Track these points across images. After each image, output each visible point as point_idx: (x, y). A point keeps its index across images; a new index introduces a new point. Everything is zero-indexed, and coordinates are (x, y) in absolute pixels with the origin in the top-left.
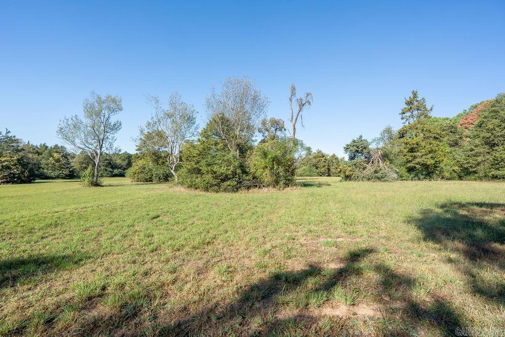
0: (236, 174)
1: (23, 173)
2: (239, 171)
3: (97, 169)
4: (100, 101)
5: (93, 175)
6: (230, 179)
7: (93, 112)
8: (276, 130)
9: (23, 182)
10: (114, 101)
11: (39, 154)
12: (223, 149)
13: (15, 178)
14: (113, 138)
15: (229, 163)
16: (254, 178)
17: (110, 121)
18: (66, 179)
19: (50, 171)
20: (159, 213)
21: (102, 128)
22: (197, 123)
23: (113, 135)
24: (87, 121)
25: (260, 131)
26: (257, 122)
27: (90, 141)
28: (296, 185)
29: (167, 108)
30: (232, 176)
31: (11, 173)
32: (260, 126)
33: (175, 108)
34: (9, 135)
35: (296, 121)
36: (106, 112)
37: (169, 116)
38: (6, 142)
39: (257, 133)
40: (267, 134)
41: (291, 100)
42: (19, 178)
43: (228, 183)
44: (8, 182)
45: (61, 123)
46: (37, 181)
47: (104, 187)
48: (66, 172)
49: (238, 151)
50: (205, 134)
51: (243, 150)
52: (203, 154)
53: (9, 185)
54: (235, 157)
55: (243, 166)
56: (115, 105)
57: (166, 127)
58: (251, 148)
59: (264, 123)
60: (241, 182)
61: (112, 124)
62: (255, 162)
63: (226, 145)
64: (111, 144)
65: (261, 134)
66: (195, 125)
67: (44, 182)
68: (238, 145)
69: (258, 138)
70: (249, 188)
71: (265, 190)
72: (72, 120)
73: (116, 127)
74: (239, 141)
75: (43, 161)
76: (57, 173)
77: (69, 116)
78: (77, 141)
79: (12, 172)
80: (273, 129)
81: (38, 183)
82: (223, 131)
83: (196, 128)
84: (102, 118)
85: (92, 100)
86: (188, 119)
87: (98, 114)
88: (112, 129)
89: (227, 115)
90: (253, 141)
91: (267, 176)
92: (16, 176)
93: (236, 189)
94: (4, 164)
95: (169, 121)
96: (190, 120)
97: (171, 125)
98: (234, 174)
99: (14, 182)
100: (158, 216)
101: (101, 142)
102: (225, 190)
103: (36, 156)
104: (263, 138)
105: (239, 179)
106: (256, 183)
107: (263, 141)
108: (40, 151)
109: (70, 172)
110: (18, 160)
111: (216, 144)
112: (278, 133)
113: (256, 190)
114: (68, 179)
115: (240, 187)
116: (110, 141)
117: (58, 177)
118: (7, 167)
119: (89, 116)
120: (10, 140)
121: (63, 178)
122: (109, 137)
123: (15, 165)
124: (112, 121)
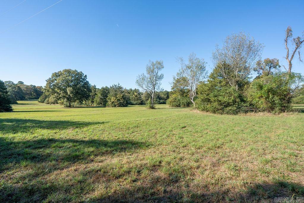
0: (236, 102)
1: (124, 102)
2: (238, 100)
3: (153, 100)
4: (153, 65)
5: (151, 103)
6: (231, 105)
7: (151, 71)
8: (270, 68)
9: (124, 106)
10: (160, 64)
11: (129, 93)
12: (226, 85)
13: (121, 104)
14: (160, 83)
15: (230, 94)
16: (250, 105)
17: (158, 74)
19: (133, 101)
20: (186, 125)
21: (155, 78)
22: (207, 70)
24: (148, 76)
25: (255, 70)
26: (252, 63)
27: (149, 85)
28: (292, 111)
29: (187, 63)
30: (232, 104)
31: (120, 102)
32: (255, 66)
33: (192, 63)
34: (119, 86)
35: (292, 58)
36: (156, 70)
37: (189, 67)
38: (118, 89)
39: (252, 72)
40: (261, 71)
41: (286, 41)
42: (123, 104)
43: (230, 108)
44: (119, 106)
45: (137, 78)
47: (156, 109)
48: (140, 102)
49: (237, 86)
50: (212, 76)
51: (241, 85)
52: (212, 88)
53: (120, 108)
54: (234, 90)
55: (241, 97)
56: (160, 66)
57: (187, 75)
58: (248, 83)
59: (259, 63)
60: (240, 108)
61: (159, 76)
62: (251, 93)
63: (227, 83)
64: (159, 87)
65: (257, 72)
66: (205, 71)
67: (130, 106)
68: (237, 82)
69: (253, 75)
70: (246, 112)
71: (261, 114)
72: (142, 76)
73: (161, 77)
74: (238, 79)
75: (131, 97)
76: (136, 102)
77: (140, 74)
78: (144, 86)
80: (268, 68)
81: (129, 107)
82: (225, 73)
83: (206, 73)
84: (154, 74)
85: (150, 65)
86: (201, 68)
87: (152, 72)
88: (159, 79)
89: (228, 62)
90: (248, 78)
91: (262, 103)
93: (236, 113)
94: (118, 98)
95: (189, 70)
96: (202, 68)
97: (190, 73)
98: (234, 102)
99: (121, 106)
100: (185, 127)
101: (154, 86)
102: (228, 113)
104: (258, 75)
105: (239, 105)
106: (253, 108)
107: (258, 77)
108: (129, 92)
109: (141, 101)
110: (122, 96)
111: (220, 82)
112: (273, 70)
113: (253, 113)
114: (141, 105)
115: (239, 111)
116: (158, 85)
117: (136, 104)
118: (119, 100)
119: (149, 73)
120: (120, 88)
121: (138, 105)
122: (158, 83)
123: (121, 99)
124: (159, 74)
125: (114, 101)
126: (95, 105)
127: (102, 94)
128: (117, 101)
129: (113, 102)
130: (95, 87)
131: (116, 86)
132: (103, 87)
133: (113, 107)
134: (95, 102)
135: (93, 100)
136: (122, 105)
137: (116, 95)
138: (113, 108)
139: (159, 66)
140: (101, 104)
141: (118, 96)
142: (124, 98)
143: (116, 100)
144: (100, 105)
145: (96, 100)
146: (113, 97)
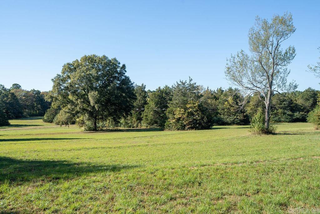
1: (202, 118)
3: (268, 112)
4: (266, 26)
5: (264, 120)
10: (283, 22)
11: (216, 99)
13: (197, 123)
14: (285, 71)
17: (280, 49)
18: (241, 125)
19: (226, 117)
21: (271, 60)
23: (285, 67)
24: (252, 55)
31: (194, 119)
34: (192, 82)
36: (274, 39)
38: (190, 90)
42: (200, 124)
44: (192, 128)
45: (228, 62)
46: (214, 127)
47: (277, 136)
48: (240, 117)
53: (193, 131)
61: (283, 53)
64: (283, 80)
72: (238, 56)
73: (289, 56)
75: (220, 107)
76: (231, 119)
77: (235, 54)
78: (245, 80)
79: (195, 118)
85: (257, 28)
87: (265, 44)
88: (283, 60)
92: (198, 122)
94: (189, 110)
99: (196, 128)
101: (270, 78)
103: (214, 101)
108: (217, 96)
109: (245, 116)
110: (199, 106)
114: (243, 125)
116: (282, 75)
117: (233, 123)
118: (191, 114)
119: (255, 49)
120: (193, 87)
121: (238, 124)
122: (281, 70)
123: (197, 111)
124: (283, 48)
125: (180, 118)
126: (144, 125)
127: (157, 104)
128: (187, 117)
129: (179, 120)
130: (145, 88)
131: (184, 84)
132: (159, 88)
133: (178, 129)
134: (144, 119)
135: (141, 114)
136: (197, 125)
137: (185, 103)
138: (179, 132)
139: (281, 28)
140: (156, 122)
141: (188, 106)
142: (202, 109)
143: (184, 114)
144: (155, 126)
145: (146, 116)
146: (179, 109)
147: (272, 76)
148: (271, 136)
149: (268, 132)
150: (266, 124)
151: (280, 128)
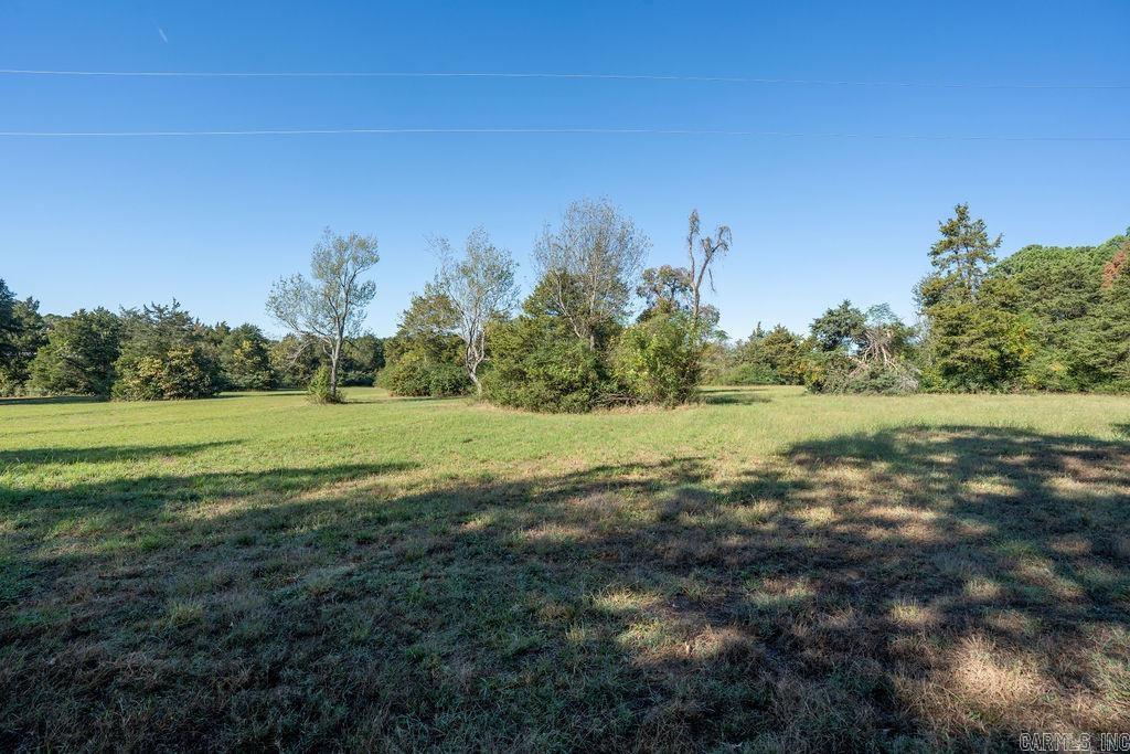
0: (587, 380)
1: (201, 378)
2: (593, 375)
3: (336, 372)
6: (576, 389)
7: (330, 267)
8: (673, 290)
9: (203, 395)
10: (363, 245)
11: (217, 342)
12: (565, 336)
13: (190, 388)
14: (361, 312)
15: (576, 361)
16: (620, 387)
17: (355, 281)
18: (264, 390)
19: (237, 376)
21: (343, 294)
22: (516, 283)
23: (360, 308)
24: (318, 285)
25: (640, 292)
26: (632, 278)
27: (320, 318)
28: (697, 400)
29: (462, 256)
30: (579, 384)
31: (184, 380)
32: (641, 283)
33: (477, 259)
34: (178, 310)
35: (700, 281)
36: (350, 267)
37: (465, 271)
38: (174, 323)
39: (633, 295)
40: (654, 298)
41: (690, 241)
42: (196, 388)
43: (574, 396)
44: (180, 396)
45: (275, 289)
46: (222, 394)
47: (349, 405)
48: (264, 376)
49: (592, 338)
50: (531, 306)
51: (603, 334)
52: (529, 345)
53: (182, 401)
54: (586, 350)
55: (601, 366)
56: (366, 253)
57: (458, 294)
58: (618, 331)
59: (648, 276)
60: (596, 395)
61: (359, 288)
62: (626, 361)
63: (569, 328)
64: (356, 324)
65: (645, 299)
66: (513, 288)
67: (227, 397)
68: (593, 327)
70: (610, 405)
71: (640, 409)
72: (292, 282)
73: (367, 293)
74: (593, 319)
75: (224, 357)
76: (248, 379)
77: (287, 276)
78: (301, 321)
79: (185, 377)
80: (667, 288)
81: (223, 397)
82: (565, 302)
83: (516, 293)
84: (343, 277)
85: (327, 247)
86: (500, 277)
87: (336, 272)
88: (360, 297)
89: (572, 271)
90: (624, 314)
91: (644, 385)
92: (192, 384)
93: (587, 407)
94: (173, 363)
95: (465, 281)
96: (502, 277)
97: (468, 290)
98: (585, 380)
99: (189, 396)
101: (340, 321)
102: (568, 410)
103: (212, 346)
104: (646, 307)
105: (594, 389)
106: (626, 395)
107: (646, 316)
108: (217, 337)
109: (272, 376)
110: (194, 355)
111: (552, 325)
112: (678, 296)
113: (624, 408)
114: (268, 390)
115: (595, 404)
116: (356, 319)
117: (250, 387)
118: (179, 370)
119: (320, 275)
120: (181, 319)
121: (259, 389)
122: (355, 312)
123: (188, 365)
124: (360, 281)
125: (152, 376)
126: (33, 389)
127: (75, 345)
128: (169, 374)
129: (148, 381)
130: (36, 306)
131: (161, 311)
132: (82, 311)
133: (148, 398)
134: (35, 376)
135: (23, 366)
136: (188, 391)
137: (162, 349)
138: (151, 403)
139: (362, 254)
140: (73, 385)
141: (171, 354)
142: (198, 359)
143: (162, 369)
144: (69, 392)
145: (43, 370)
146: (148, 359)
147: (344, 319)
148: (337, 406)
149: (334, 400)
150: (332, 388)
151: (351, 393)
